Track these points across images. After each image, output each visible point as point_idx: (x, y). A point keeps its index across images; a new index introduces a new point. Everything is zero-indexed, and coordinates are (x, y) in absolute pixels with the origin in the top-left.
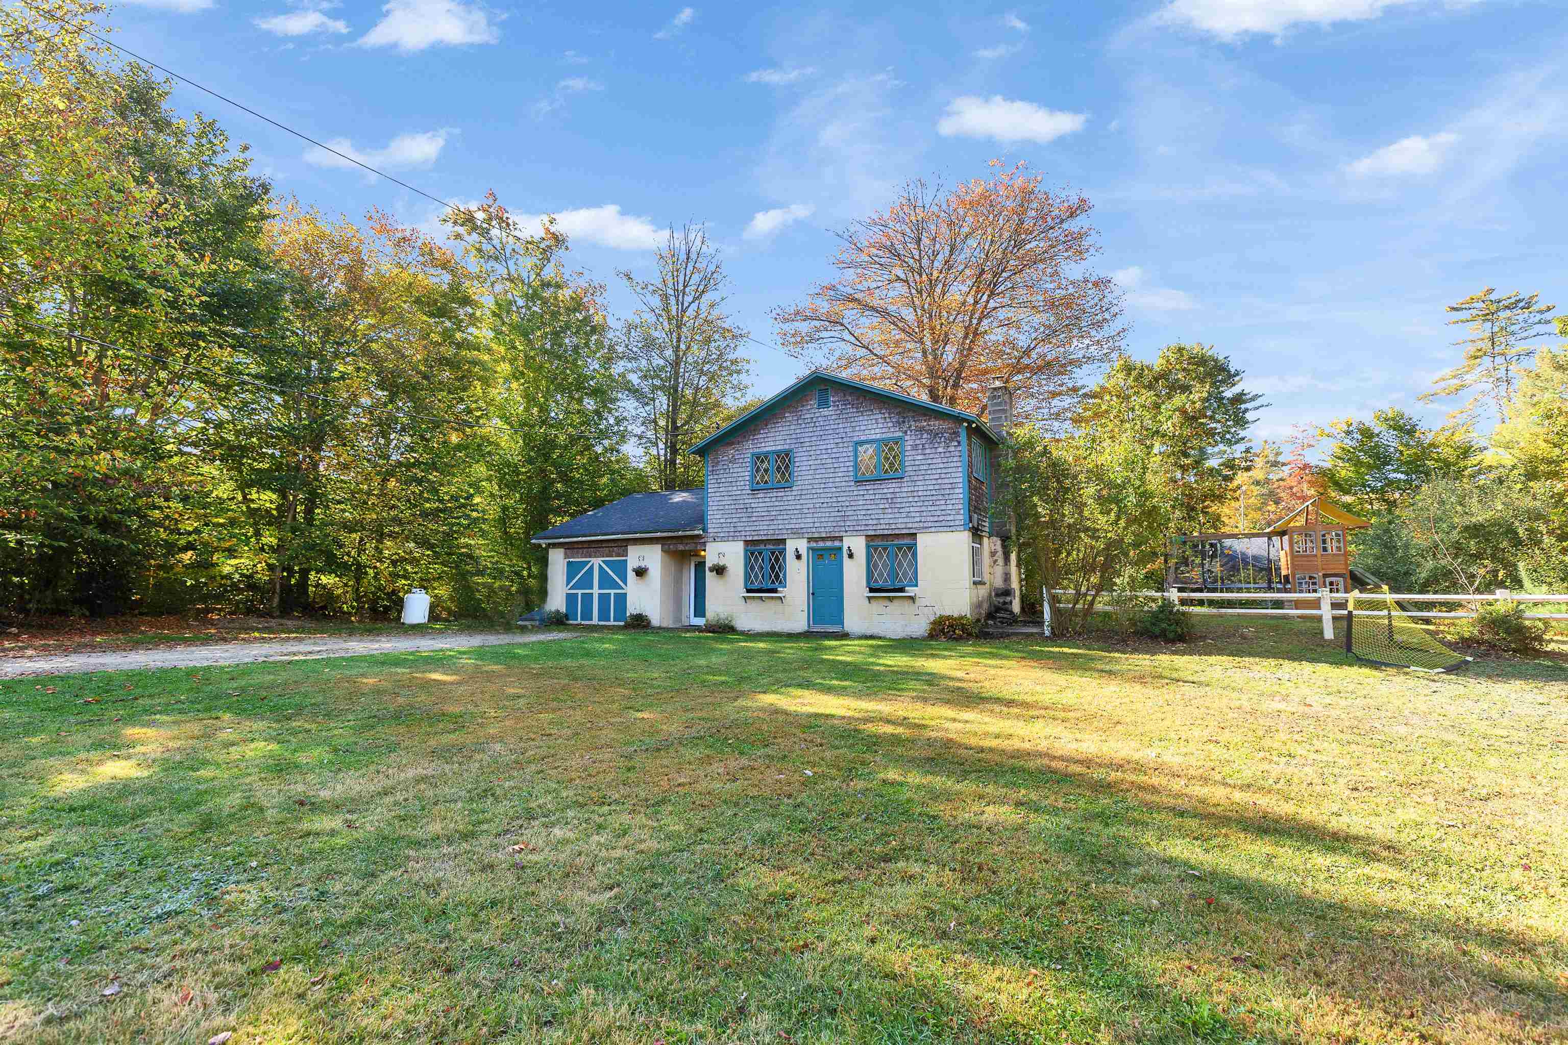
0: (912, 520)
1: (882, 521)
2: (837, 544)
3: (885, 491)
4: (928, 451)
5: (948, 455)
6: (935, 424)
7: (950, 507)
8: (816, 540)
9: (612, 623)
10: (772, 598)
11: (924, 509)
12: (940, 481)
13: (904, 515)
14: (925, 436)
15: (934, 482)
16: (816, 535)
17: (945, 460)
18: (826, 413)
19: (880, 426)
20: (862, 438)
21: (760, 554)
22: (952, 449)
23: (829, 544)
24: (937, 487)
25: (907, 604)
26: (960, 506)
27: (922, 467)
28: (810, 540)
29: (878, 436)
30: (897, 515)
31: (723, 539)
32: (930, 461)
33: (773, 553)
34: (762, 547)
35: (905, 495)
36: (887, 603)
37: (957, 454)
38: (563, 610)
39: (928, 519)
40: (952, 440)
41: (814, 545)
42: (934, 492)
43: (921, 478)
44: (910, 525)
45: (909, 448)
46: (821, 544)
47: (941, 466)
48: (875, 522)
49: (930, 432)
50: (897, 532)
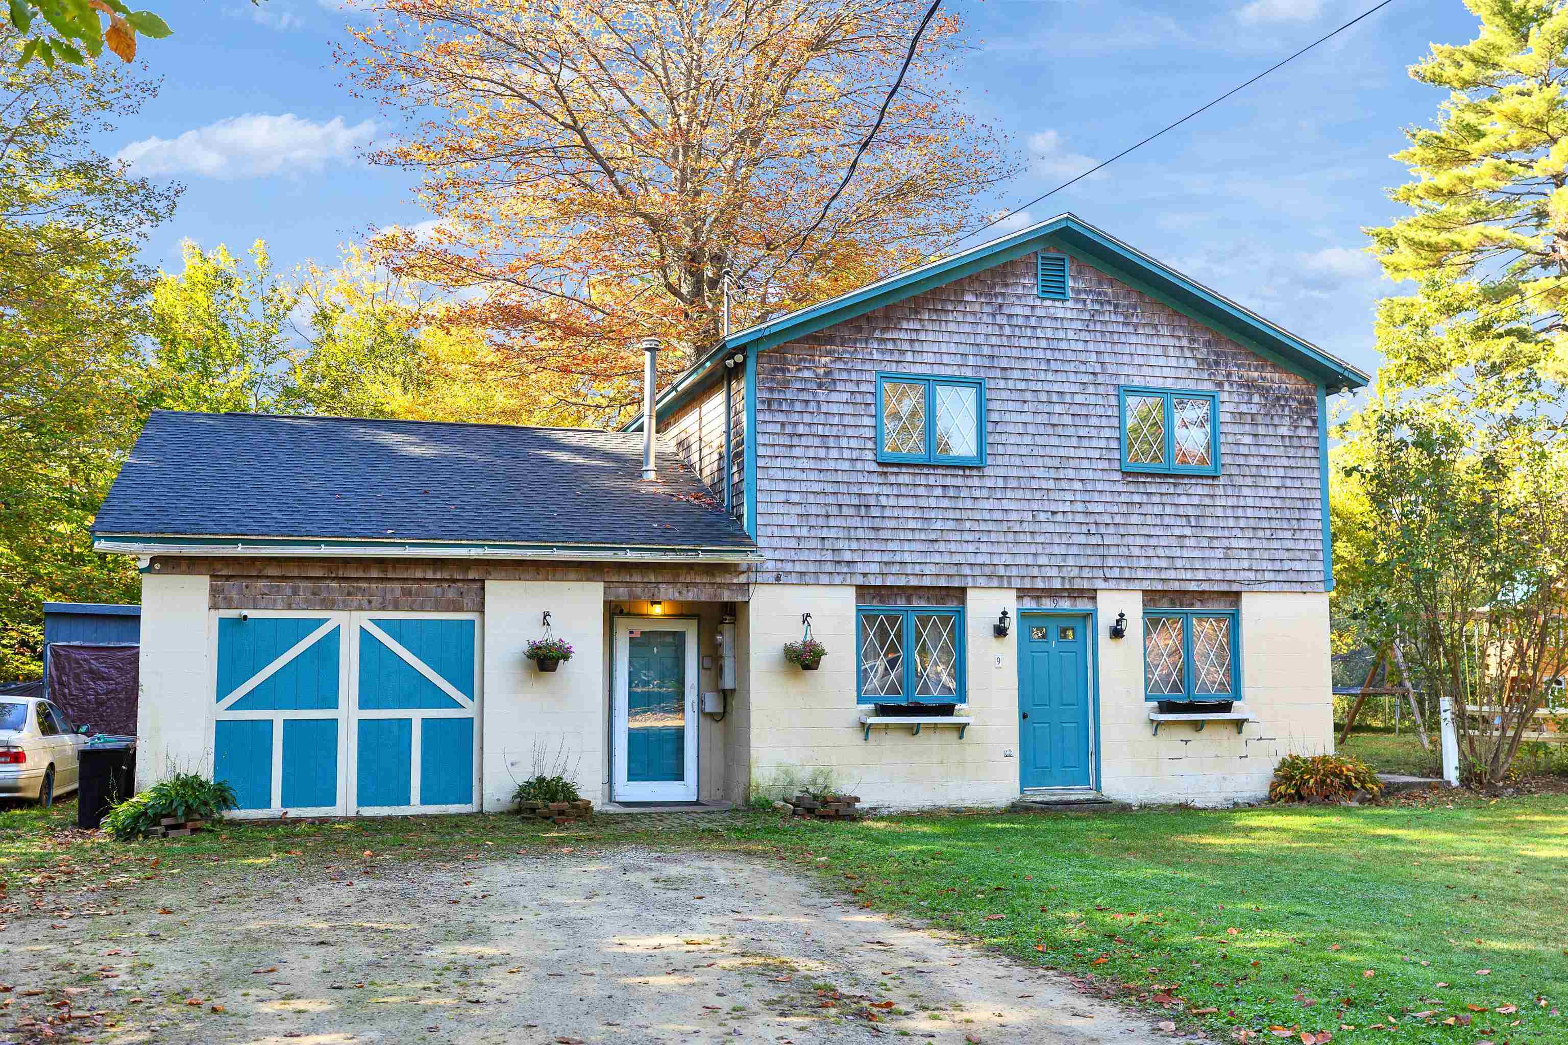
0: (1234, 565)
1: (1179, 564)
2: (1083, 605)
3: (1184, 500)
4: (1261, 430)
5: (1296, 442)
6: (1275, 379)
7: (1301, 545)
8: (1037, 594)
9: (415, 807)
10: (935, 726)
11: (1255, 544)
12: (1283, 493)
13: (1219, 553)
14: (1256, 398)
15: (1273, 493)
16: (1040, 584)
17: (1291, 452)
18: (1060, 313)
19: (1173, 361)
20: (1137, 382)
21: (893, 620)
22: (1302, 432)
23: (1065, 604)
24: (1278, 503)
25: (1227, 733)
26: (1319, 546)
27: (1252, 461)
28: (1022, 593)
29: (1169, 384)
30: (1208, 553)
31: (804, 579)
32: (1264, 451)
33: (924, 621)
34: (901, 603)
35: (1219, 512)
36: (1188, 733)
37: (1311, 442)
38: (207, 774)
39: (1265, 565)
40: (1301, 416)
41: (1029, 604)
42: (1273, 513)
43: (1249, 481)
44: (1230, 576)
45: (1227, 418)
46: (1047, 604)
47: (1285, 462)
48: (1164, 564)
49: (1264, 392)
50: (1206, 587)
